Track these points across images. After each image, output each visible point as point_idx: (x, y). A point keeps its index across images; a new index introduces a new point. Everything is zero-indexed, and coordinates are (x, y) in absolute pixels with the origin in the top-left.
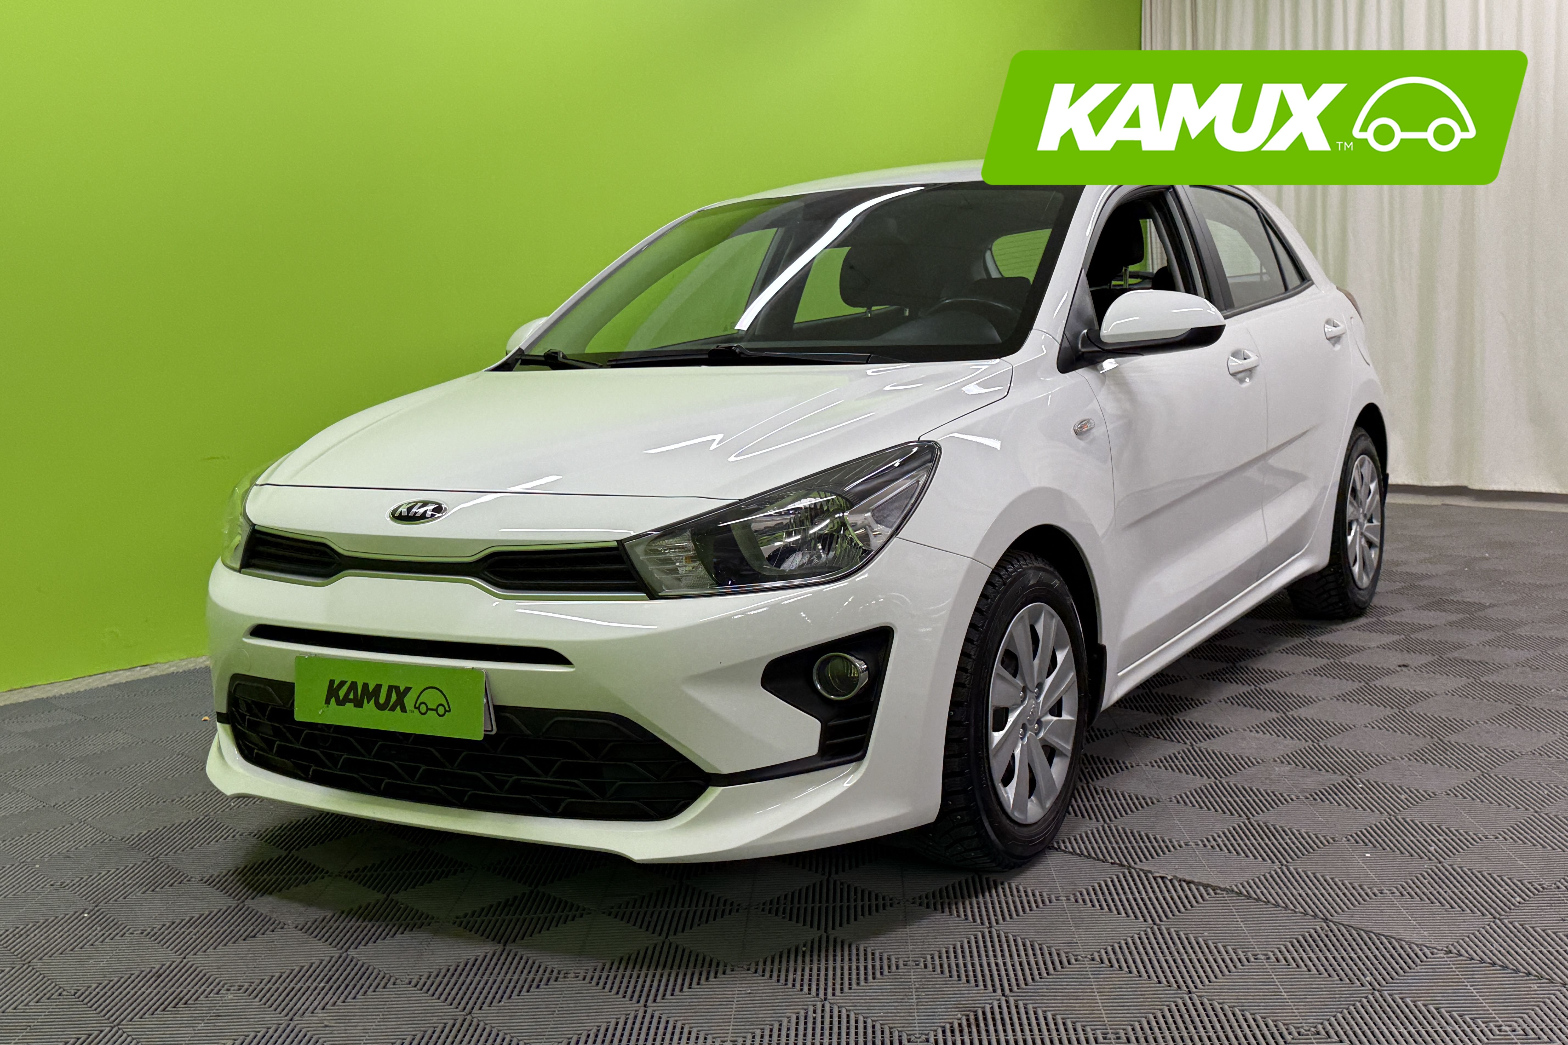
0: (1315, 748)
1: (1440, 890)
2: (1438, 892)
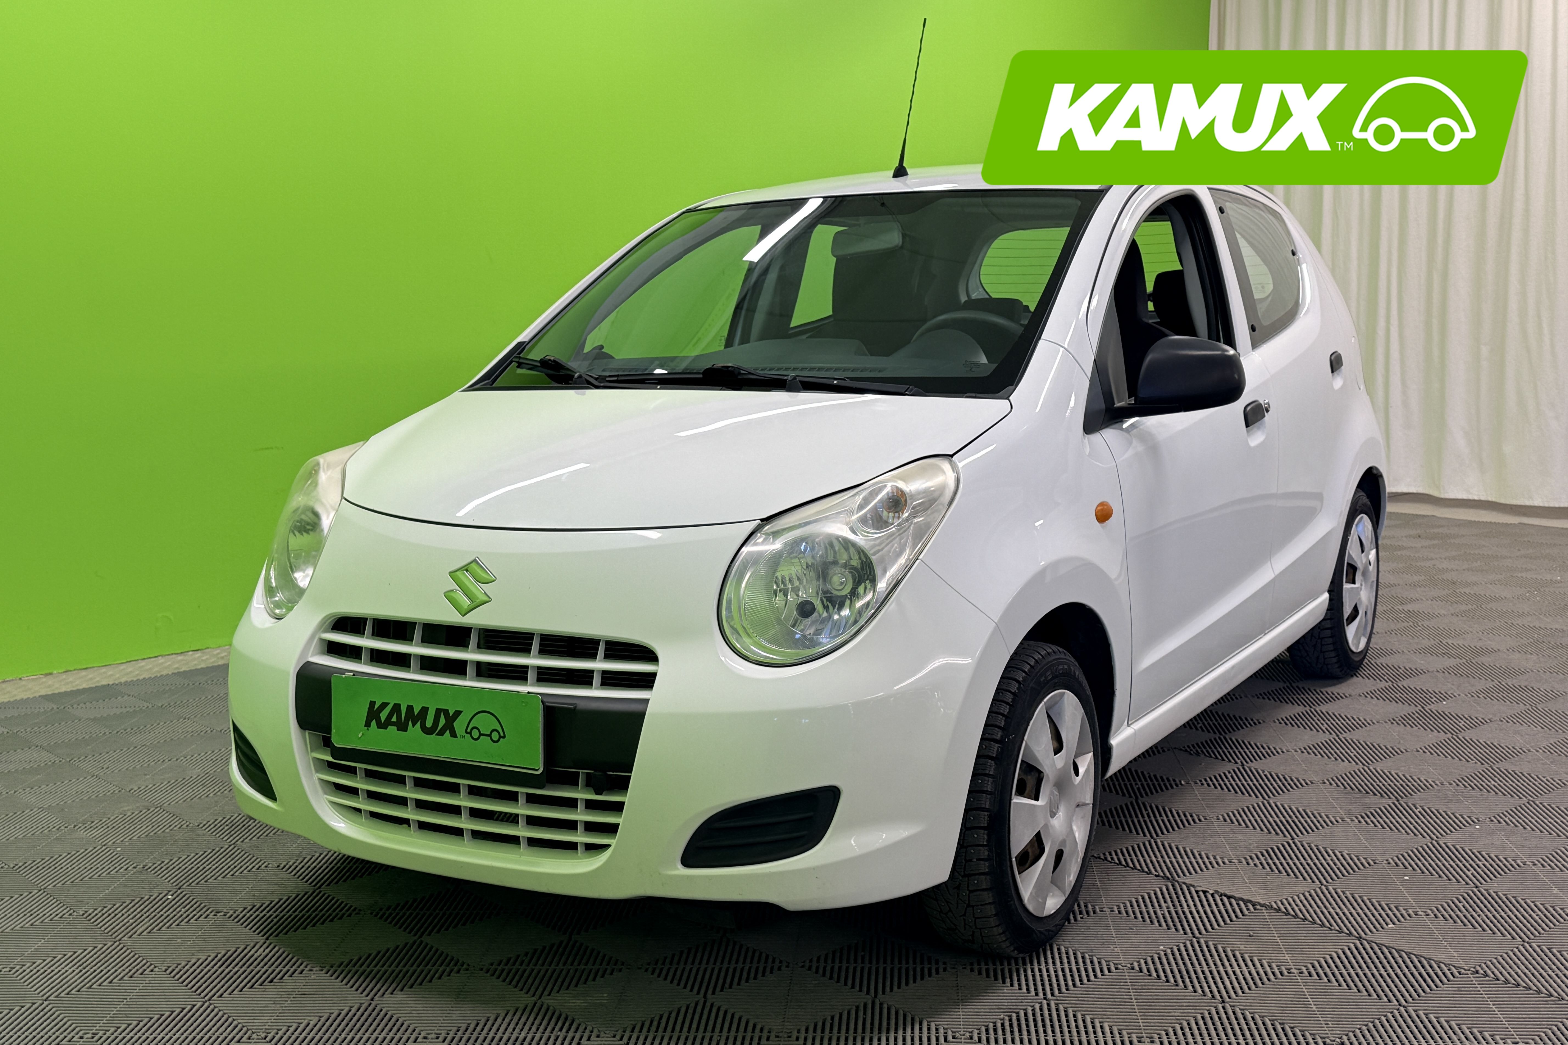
0: (1365, 771)
1: (1474, 913)
2: (1472, 916)
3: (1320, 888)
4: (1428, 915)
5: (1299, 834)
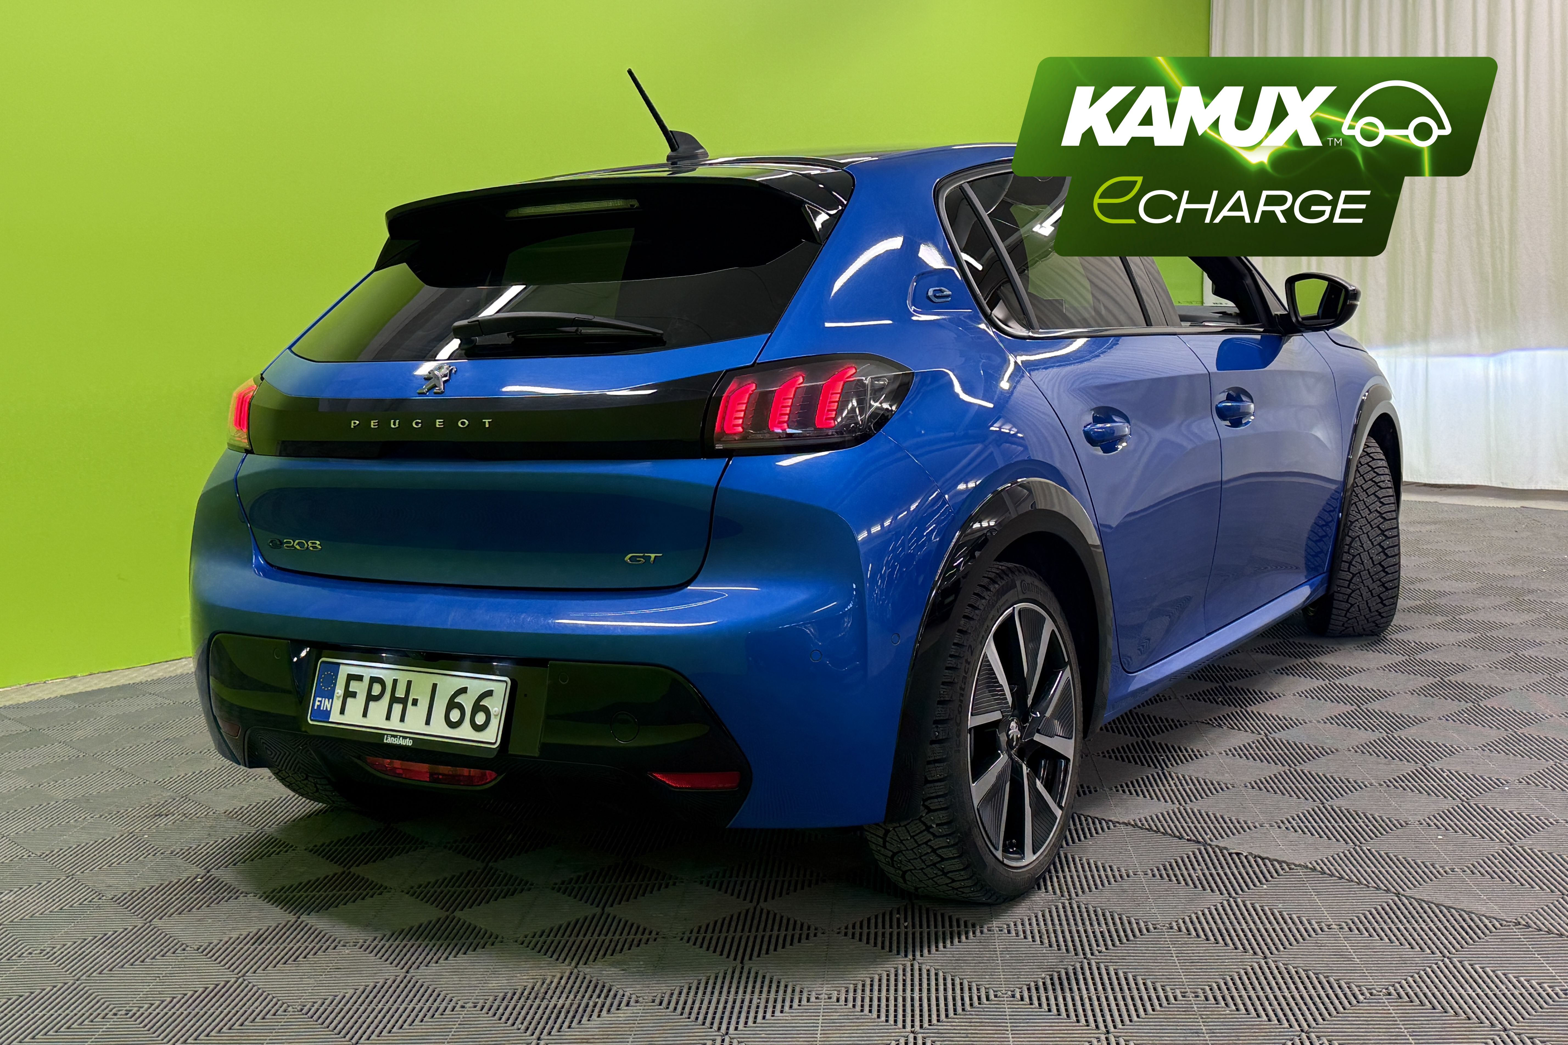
0: (1390, 739)
2: (1509, 871)
3: (1354, 848)
4: (1465, 871)
5: (1329, 798)
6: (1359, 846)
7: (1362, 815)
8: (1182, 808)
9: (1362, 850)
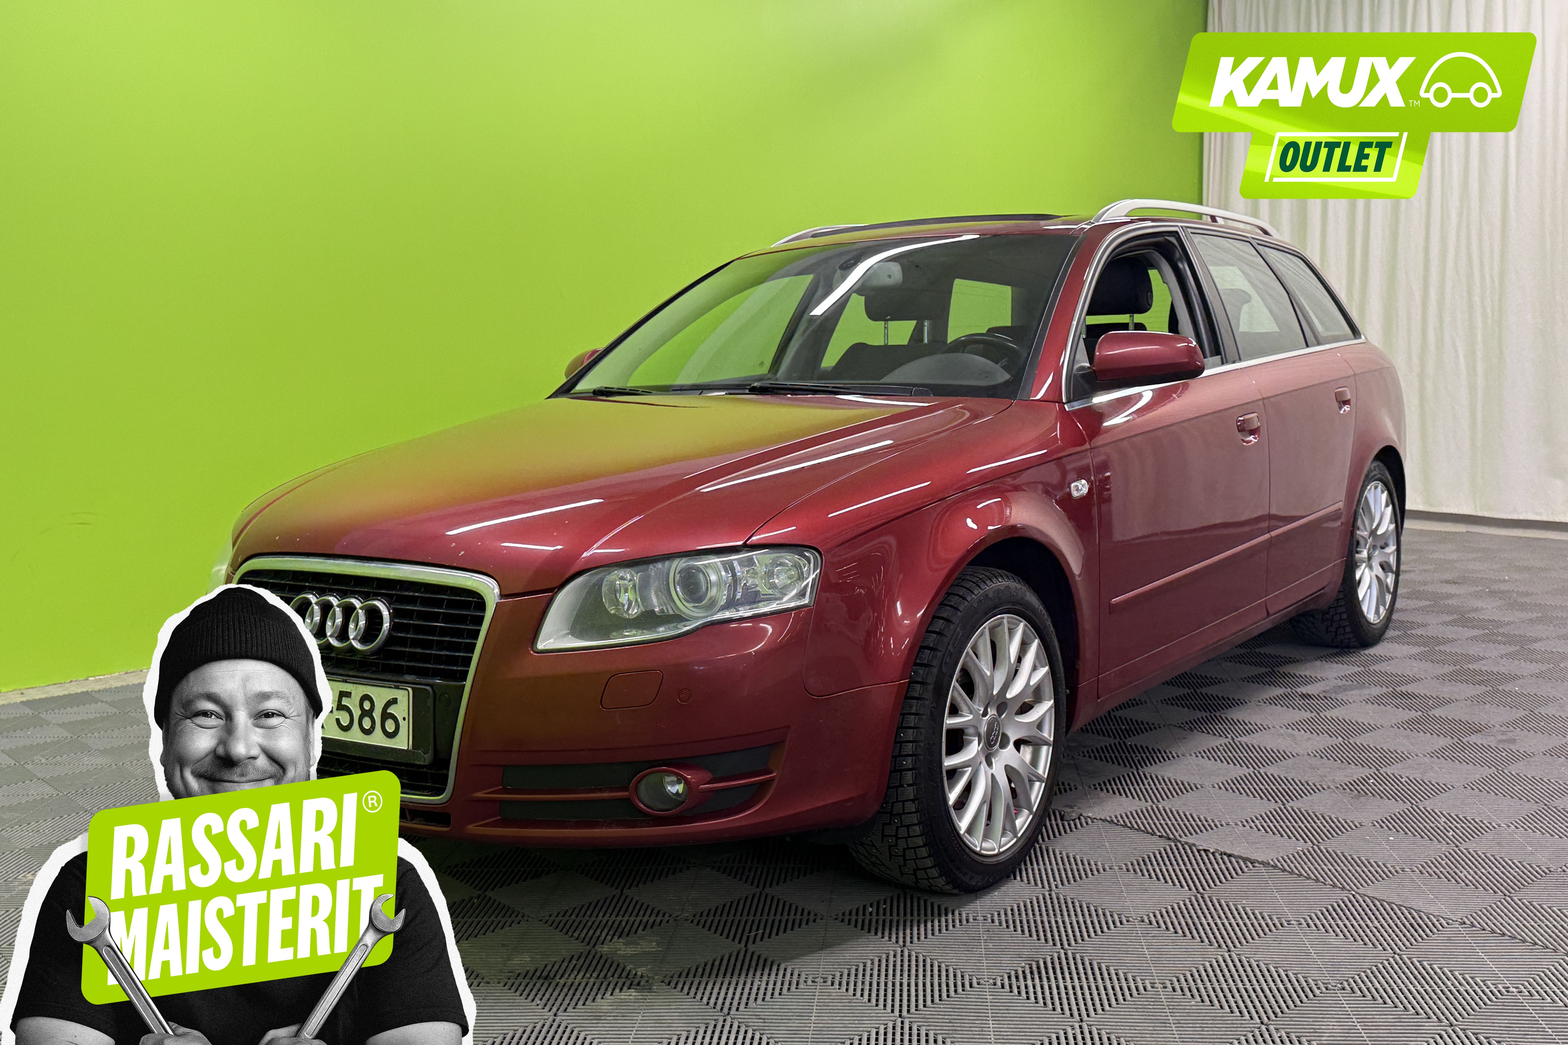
0: (1350, 744)
1: (1456, 870)
2: (1454, 872)
3: (1312, 847)
4: (1414, 871)
5: (1290, 800)
6: (1317, 846)
7: (1320, 817)
8: (1154, 806)
9: (1319, 849)
